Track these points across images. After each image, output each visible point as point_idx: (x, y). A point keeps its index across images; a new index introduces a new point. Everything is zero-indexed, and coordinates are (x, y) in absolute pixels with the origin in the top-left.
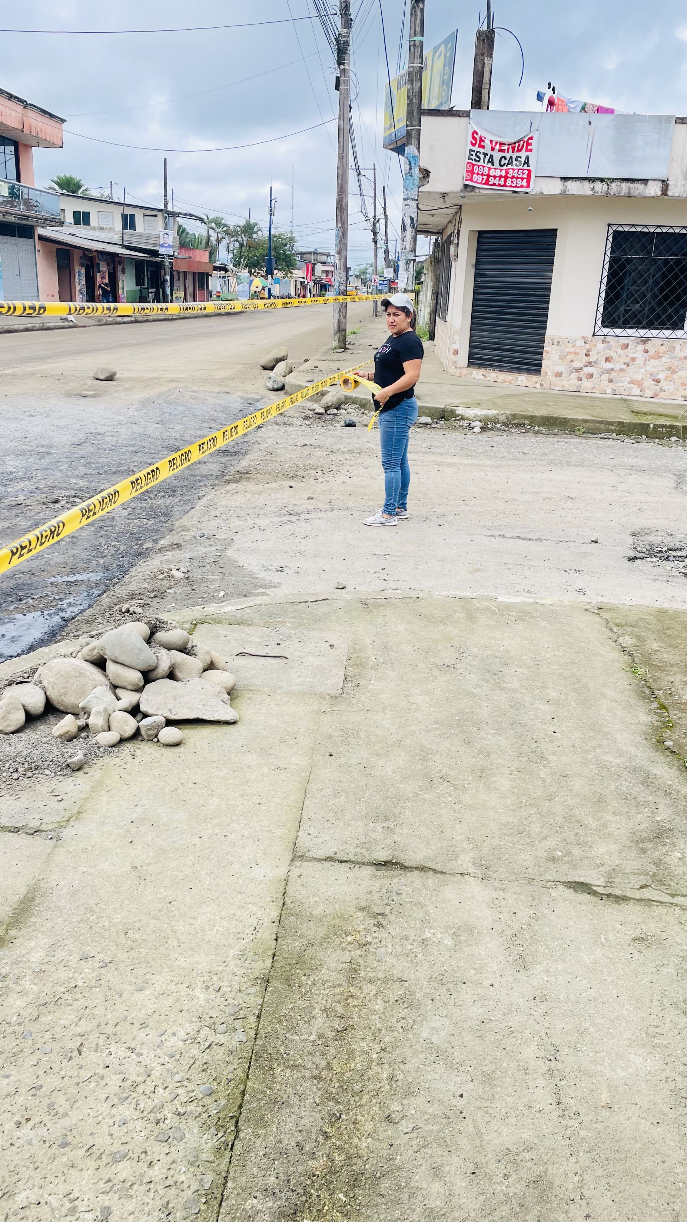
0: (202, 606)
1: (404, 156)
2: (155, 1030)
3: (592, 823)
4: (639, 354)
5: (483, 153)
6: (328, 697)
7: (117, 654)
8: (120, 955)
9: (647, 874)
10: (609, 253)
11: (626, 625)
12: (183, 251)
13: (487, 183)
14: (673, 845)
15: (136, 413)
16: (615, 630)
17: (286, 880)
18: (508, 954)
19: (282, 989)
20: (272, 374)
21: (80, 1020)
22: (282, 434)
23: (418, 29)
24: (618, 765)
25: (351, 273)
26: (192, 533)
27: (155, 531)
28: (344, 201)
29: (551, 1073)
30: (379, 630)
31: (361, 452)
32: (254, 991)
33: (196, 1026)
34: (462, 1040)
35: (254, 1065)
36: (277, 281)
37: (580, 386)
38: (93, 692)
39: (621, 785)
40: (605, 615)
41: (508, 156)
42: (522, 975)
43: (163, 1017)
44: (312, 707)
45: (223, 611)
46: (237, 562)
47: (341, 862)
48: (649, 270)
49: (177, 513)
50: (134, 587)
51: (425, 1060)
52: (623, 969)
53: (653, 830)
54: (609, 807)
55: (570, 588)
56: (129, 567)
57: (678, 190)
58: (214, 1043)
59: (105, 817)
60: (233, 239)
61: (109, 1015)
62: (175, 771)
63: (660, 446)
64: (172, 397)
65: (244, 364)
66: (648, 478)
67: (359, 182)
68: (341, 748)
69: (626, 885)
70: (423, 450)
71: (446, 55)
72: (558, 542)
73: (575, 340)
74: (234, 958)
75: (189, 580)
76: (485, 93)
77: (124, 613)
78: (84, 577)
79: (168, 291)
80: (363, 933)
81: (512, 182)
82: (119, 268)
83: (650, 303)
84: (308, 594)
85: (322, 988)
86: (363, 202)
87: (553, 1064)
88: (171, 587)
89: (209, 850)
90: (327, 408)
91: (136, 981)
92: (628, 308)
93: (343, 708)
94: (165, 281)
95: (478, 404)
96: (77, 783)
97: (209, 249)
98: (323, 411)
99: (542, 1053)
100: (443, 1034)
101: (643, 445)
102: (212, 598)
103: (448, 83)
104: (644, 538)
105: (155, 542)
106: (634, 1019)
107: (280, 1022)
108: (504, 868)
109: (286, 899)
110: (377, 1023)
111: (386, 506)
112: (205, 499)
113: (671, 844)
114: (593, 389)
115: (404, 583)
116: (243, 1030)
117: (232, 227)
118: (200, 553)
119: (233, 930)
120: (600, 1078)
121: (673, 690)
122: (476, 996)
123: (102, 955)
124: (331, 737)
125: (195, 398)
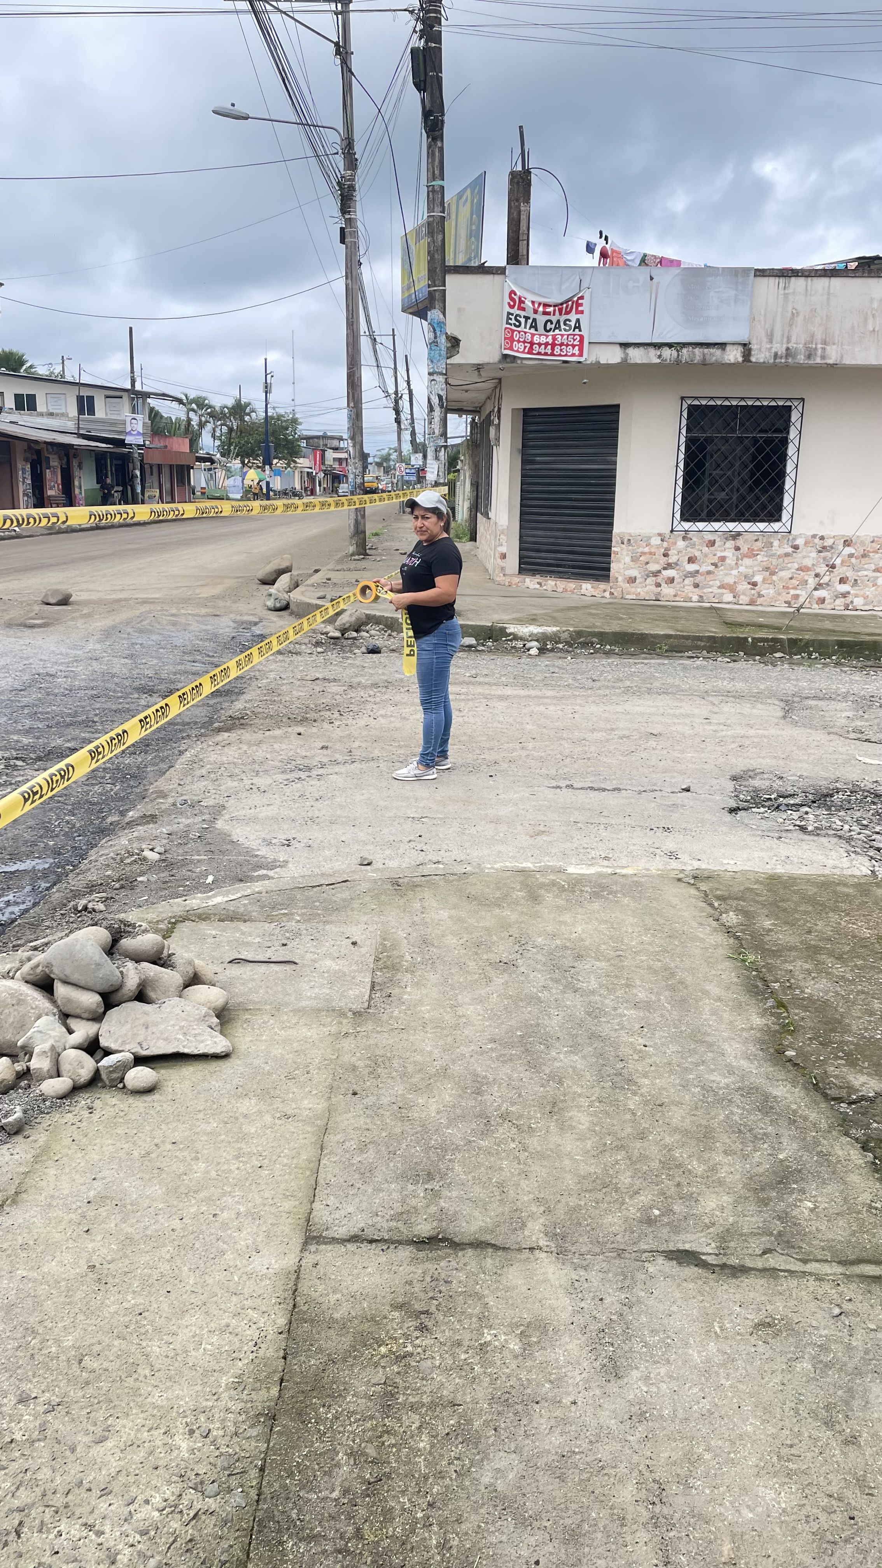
0: (184, 898)
1: (426, 320)
2: (120, 1498)
3: (698, 1167)
4: (729, 554)
5: (524, 317)
6: (350, 1014)
7: (68, 972)
8: (72, 1393)
9: (771, 1234)
10: (684, 431)
11: (730, 898)
12: (156, 439)
13: (530, 352)
14: (803, 1191)
15: (98, 646)
16: (716, 904)
17: (298, 1272)
18: (594, 1357)
19: (294, 1427)
20: (273, 590)
21: (18, 1488)
22: (287, 666)
23: (437, 172)
24: (727, 1086)
25: (370, 460)
26: (170, 800)
27: (122, 799)
28: (357, 375)
29: (655, 1522)
30: (416, 919)
31: (388, 685)
32: (255, 1434)
33: (176, 1489)
34: (536, 1484)
35: (257, 1539)
36: (278, 473)
37: (659, 594)
38: (36, 1024)
39: (732, 1113)
40: (703, 886)
41: (554, 319)
42: (613, 1387)
43: (131, 1479)
44: (329, 1028)
45: (211, 903)
46: (229, 836)
47: (371, 1242)
48: (734, 450)
49: (151, 775)
50: (93, 876)
51: (487, 1516)
52: (745, 1369)
53: (774, 1172)
54: (718, 1145)
55: (658, 851)
56: (87, 849)
57: (763, 355)
58: (202, 1511)
59: (52, 1197)
60: (219, 423)
61: (58, 1480)
62: (147, 1128)
63: (762, 665)
64: (144, 623)
65: (238, 578)
66: (748, 705)
67: (375, 351)
68: (368, 1083)
69: (745, 1251)
70: (467, 679)
71: (472, 202)
72: (640, 793)
73: (650, 538)
74: (228, 1388)
75: (166, 864)
76: (522, 244)
77: (80, 912)
78: (27, 865)
79: (139, 489)
80: (401, 1341)
81: (561, 350)
82: (75, 463)
83: (738, 490)
84: (323, 875)
85: (347, 1422)
86: (381, 375)
87: (657, 1509)
88: (142, 874)
89: (192, 1236)
90: (343, 631)
91: (93, 1428)
92: (713, 497)
93: (370, 1027)
94: (134, 476)
95: (533, 620)
96: (15, 1152)
97: (190, 436)
98: (338, 634)
99: (643, 1494)
100: (511, 1477)
101: (741, 664)
102: (199, 886)
103: (476, 234)
104: (746, 783)
105: (123, 814)
106: (762, 1437)
107: (291, 1475)
108: (586, 1237)
109: (298, 1298)
110: (422, 1467)
111: (423, 755)
112: (188, 754)
113: (800, 1191)
114: (675, 596)
115: (447, 854)
116: (240, 1490)
117: (217, 409)
118: (181, 826)
119: (227, 1348)
120: (720, 1524)
121: (793, 981)
122: (553, 1420)
123: (47, 1395)
124: (354, 1068)
125: (174, 624)
